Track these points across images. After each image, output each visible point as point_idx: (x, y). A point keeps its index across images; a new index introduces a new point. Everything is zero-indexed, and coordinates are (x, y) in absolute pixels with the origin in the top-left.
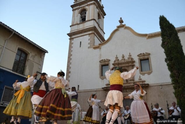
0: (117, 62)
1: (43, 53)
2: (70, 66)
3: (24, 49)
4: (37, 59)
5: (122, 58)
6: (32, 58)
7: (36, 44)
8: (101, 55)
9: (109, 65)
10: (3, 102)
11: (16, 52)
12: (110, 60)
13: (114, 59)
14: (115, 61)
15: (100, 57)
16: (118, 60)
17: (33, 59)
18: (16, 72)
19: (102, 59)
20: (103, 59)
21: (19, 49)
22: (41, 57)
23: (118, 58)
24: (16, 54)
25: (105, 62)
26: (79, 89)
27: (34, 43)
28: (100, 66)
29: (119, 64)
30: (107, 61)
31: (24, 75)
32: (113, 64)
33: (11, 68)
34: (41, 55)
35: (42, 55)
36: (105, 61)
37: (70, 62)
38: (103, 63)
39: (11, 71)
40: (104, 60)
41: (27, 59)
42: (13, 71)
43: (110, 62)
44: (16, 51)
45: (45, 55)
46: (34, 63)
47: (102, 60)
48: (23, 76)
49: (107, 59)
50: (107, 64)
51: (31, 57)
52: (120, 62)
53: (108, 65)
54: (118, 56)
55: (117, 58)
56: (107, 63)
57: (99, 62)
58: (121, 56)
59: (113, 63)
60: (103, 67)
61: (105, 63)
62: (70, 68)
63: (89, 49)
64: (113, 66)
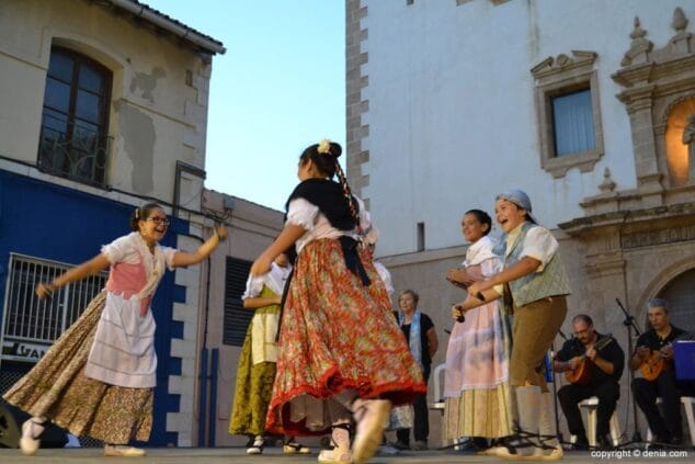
0: (640, 60)
1: (200, 61)
2: (365, 119)
4: (167, 91)
5: (674, 33)
6: (139, 91)
8: (536, 32)
9: (593, 85)
10: (14, 337)
11: (47, 67)
12: (595, 55)
13: (625, 45)
14: (628, 58)
15: (535, 46)
16: (651, 45)
17: (143, 96)
18: (65, 177)
19: (543, 57)
20: (555, 56)
21: (59, 49)
22: (190, 84)
23: (649, 38)
24: (43, 75)
25: (563, 70)
26: (428, 244)
28: (537, 100)
29: (653, 71)
30: (581, 65)
31: (111, 190)
32: (619, 78)
33: (33, 158)
34: (189, 73)
35: (195, 70)
36: (564, 64)
38: (555, 81)
39: (35, 174)
40: (561, 56)
41: (116, 95)
42: (41, 170)
43: (595, 67)
44: (45, 59)
45: (210, 70)
46: (157, 121)
47: (550, 61)
48: (100, 193)
49: (576, 53)
50: (578, 80)
51: (132, 88)
52: (659, 60)
53: (584, 87)
54: (644, 27)
55: (644, 33)
56: (576, 75)
57: (530, 77)
58: (669, 17)
59: (617, 68)
60: (559, 103)
61: (565, 76)
62: (367, 134)
63: (462, 6)
64: (619, 89)
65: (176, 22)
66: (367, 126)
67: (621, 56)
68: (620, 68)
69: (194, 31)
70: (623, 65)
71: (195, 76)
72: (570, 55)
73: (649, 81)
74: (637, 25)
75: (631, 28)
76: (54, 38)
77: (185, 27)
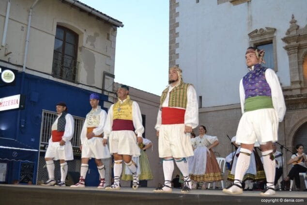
0: (294, 33)
1: (112, 29)
2: (177, 51)
3: (70, 23)
4: (100, 42)
6: (89, 43)
7: (93, 9)
8: (251, 18)
9: (273, 42)
11: (55, 34)
12: (275, 30)
13: (288, 26)
14: (289, 32)
15: (250, 24)
16: (298, 27)
17: (91, 45)
18: (61, 78)
19: (254, 29)
20: (259, 29)
21: (59, 27)
22: (108, 39)
23: (298, 24)
24: (54, 37)
25: (262, 35)
27: (90, 7)
29: (299, 38)
30: (269, 33)
31: (79, 84)
32: (285, 40)
33: (50, 71)
34: (108, 35)
35: (110, 33)
36: (262, 32)
37: (177, 42)
38: (258, 39)
39: (51, 78)
40: (261, 29)
41: (80, 45)
42: (53, 76)
43: (275, 34)
44: (54, 32)
45: (116, 33)
46: (96, 55)
47: (256, 31)
48: (75, 85)
49: (267, 28)
50: (268, 40)
51: (87, 42)
52: (302, 33)
53: (270, 42)
54: (296, 19)
55: (296, 21)
56: (267, 38)
57: (248, 37)
61: (262, 37)
62: (178, 58)
63: (220, 5)
64: (285, 44)
65: (105, 15)
66: (178, 54)
67: (285, 31)
68: (285, 36)
69: (112, 18)
70: (286, 34)
71: (110, 36)
72: (265, 29)
73: (297, 42)
74: (293, 18)
75: (290, 19)
76: (57, 23)
77: (108, 17)
